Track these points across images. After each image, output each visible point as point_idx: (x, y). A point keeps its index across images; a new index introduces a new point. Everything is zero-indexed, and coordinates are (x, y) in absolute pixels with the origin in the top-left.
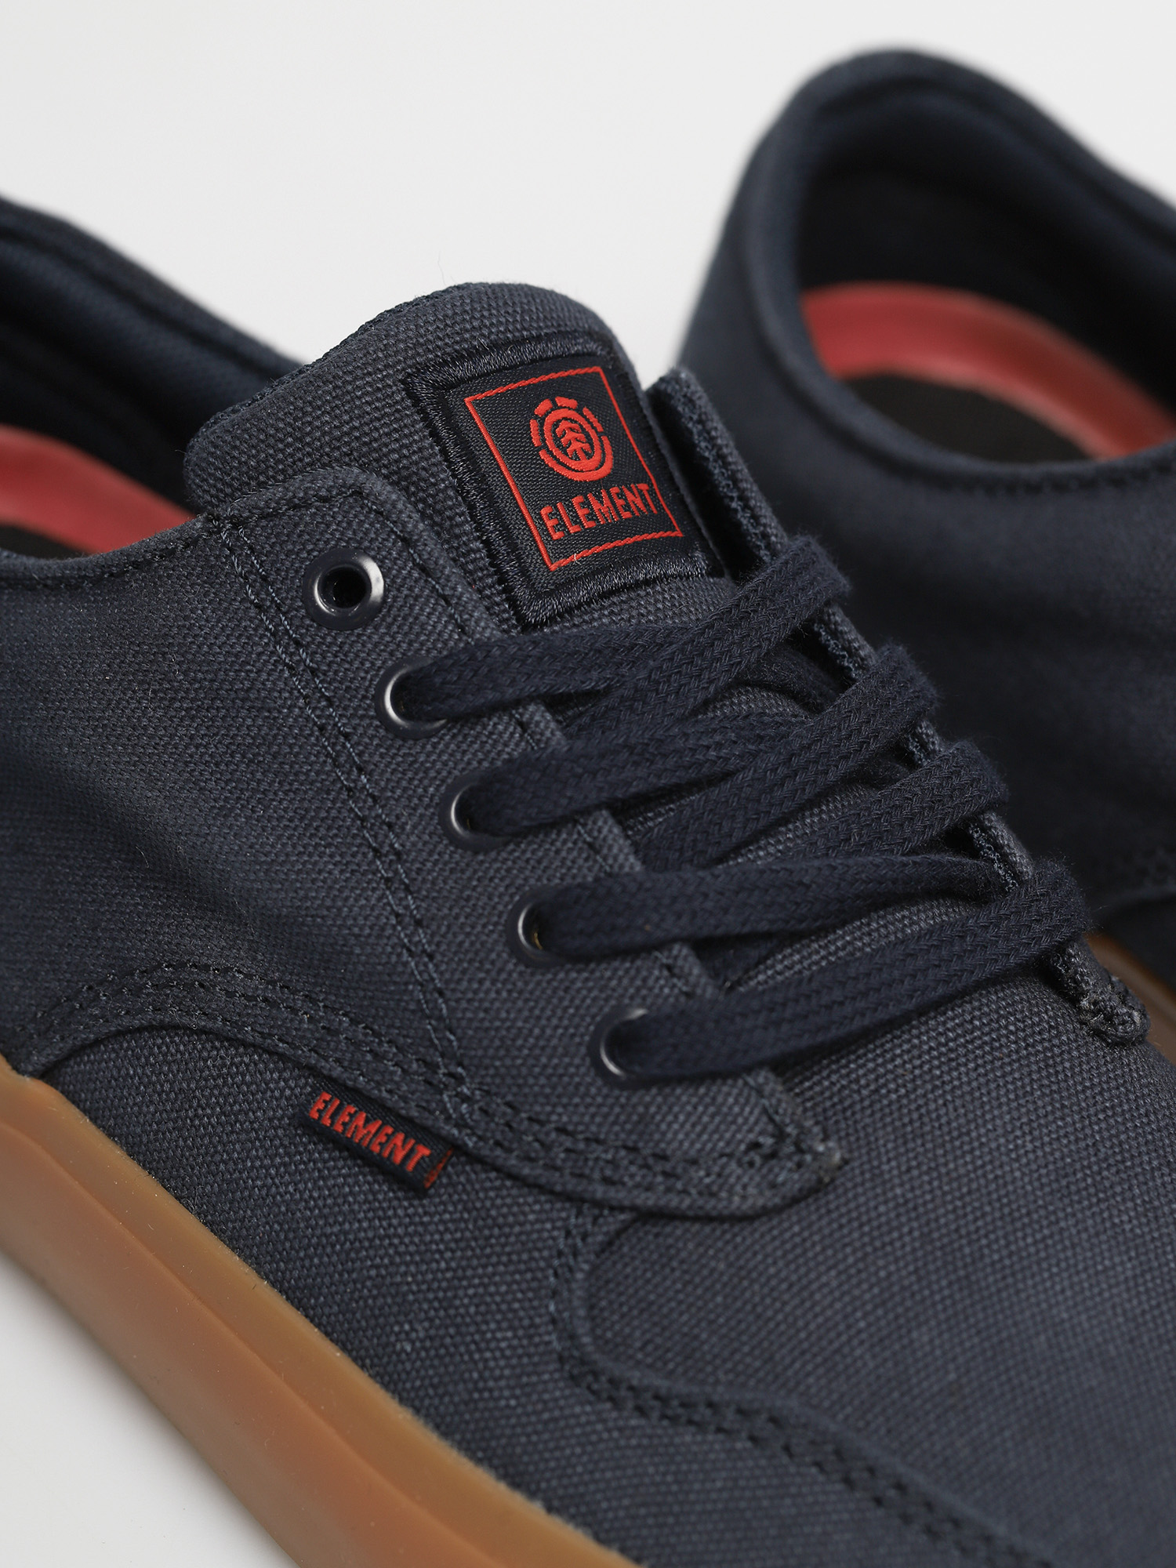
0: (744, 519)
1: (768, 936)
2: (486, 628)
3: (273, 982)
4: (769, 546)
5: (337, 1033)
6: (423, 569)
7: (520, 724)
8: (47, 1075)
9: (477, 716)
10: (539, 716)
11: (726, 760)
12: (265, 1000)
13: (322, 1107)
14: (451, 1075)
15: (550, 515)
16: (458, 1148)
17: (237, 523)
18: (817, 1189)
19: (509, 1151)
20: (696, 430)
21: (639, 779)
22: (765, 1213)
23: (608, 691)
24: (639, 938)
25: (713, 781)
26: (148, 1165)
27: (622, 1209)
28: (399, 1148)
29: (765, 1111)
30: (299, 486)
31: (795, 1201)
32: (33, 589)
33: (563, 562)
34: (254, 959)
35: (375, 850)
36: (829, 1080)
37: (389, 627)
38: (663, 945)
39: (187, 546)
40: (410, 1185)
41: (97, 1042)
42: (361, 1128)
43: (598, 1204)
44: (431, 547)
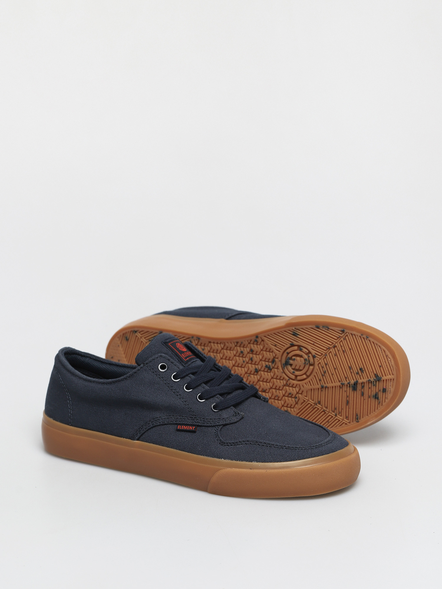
0: (201, 355)
1: (226, 393)
2: (181, 367)
3: (167, 416)
4: (205, 358)
5: (178, 418)
6: (172, 363)
7: (189, 377)
8: (138, 440)
9: (185, 377)
10: (191, 375)
11: (213, 376)
12: (167, 418)
13: (179, 427)
14: (195, 418)
15: (183, 355)
16: (198, 426)
17: (147, 364)
18: (243, 418)
19: (205, 423)
20: (192, 347)
21: (206, 380)
22: (238, 421)
23: (198, 371)
24: (213, 395)
25: (212, 380)
26: (156, 444)
27: (221, 425)
28: (191, 428)
29: (233, 411)
30: (153, 357)
31: (241, 419)
32: (120, 381)
33: (186, 360)
34: (164, 414)
35: (177, 395)
36: (241, 407)
37: (170, 370)
38: (216, 395)
39: (141, 368)
40: (194, 432)
41: (145, 432)
42: (185, 428)
43: (217, 426)
44: (171, 360)
